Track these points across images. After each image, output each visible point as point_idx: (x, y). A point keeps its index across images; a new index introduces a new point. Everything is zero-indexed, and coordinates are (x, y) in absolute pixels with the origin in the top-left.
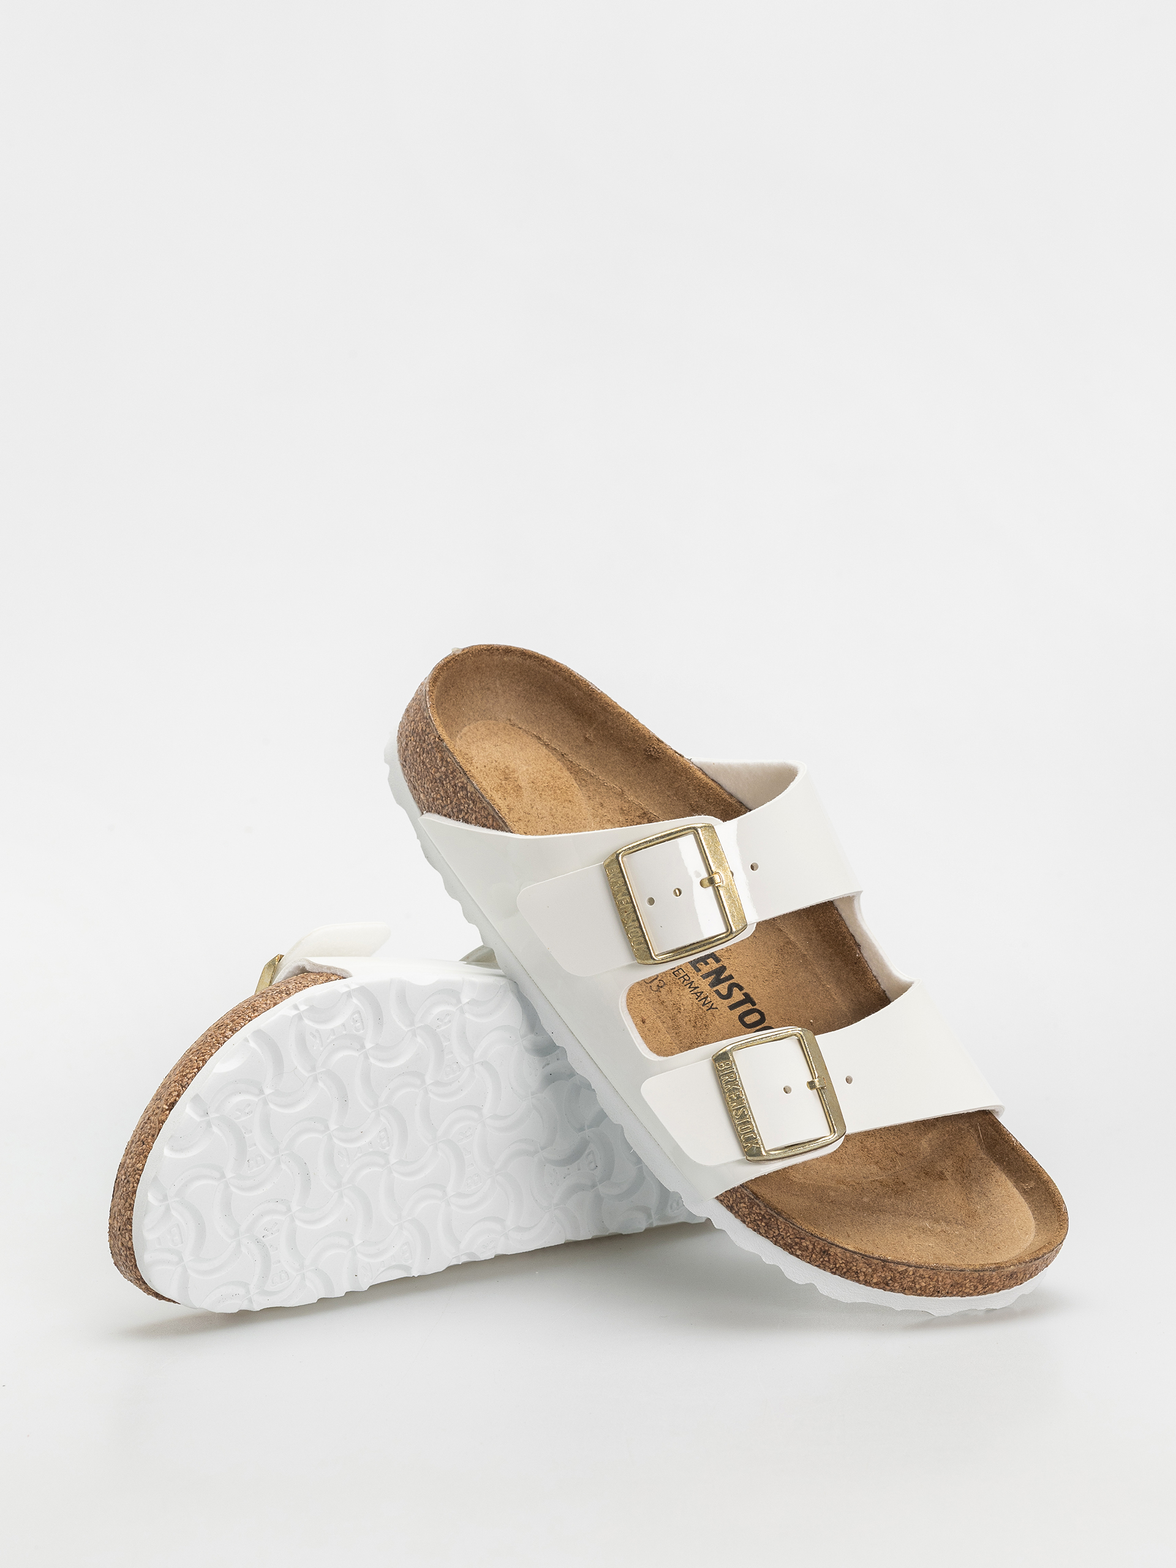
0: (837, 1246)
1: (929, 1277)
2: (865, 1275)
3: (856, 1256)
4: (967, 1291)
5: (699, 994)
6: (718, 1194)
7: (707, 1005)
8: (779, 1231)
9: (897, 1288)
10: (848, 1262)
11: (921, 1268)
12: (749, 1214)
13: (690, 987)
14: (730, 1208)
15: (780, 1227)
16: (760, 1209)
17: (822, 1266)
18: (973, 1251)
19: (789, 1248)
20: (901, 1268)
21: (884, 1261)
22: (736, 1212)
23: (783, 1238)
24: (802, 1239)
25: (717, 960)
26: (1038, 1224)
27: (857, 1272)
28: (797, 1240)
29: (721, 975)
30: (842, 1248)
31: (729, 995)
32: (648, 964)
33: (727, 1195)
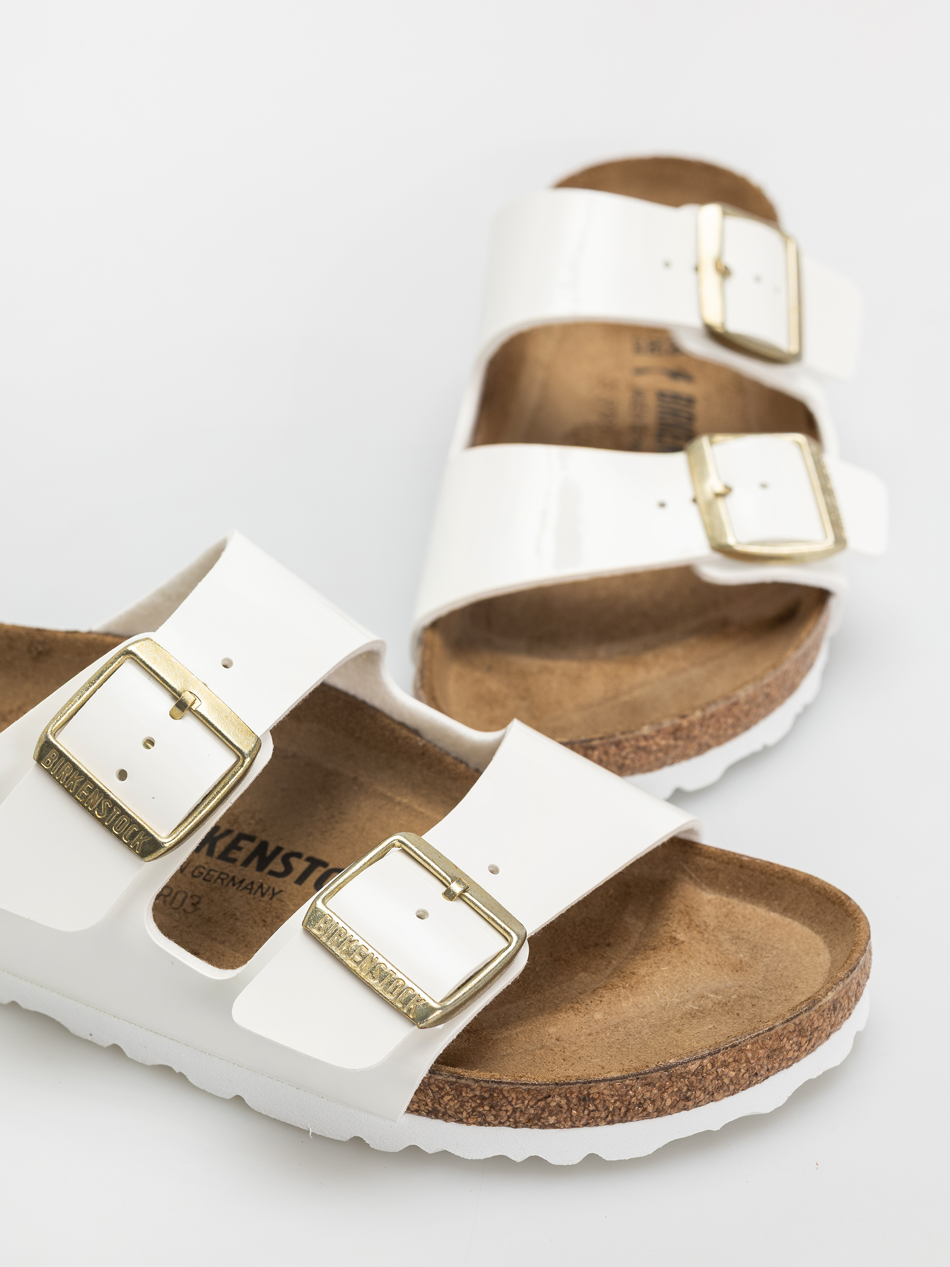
0: (596, 1081)
1: (735, 1061)
2: (653, 1102)
3: (628, 1082)
4: (791, 1054)
5: (249, 887)
6: (407, 1103)
7: (268, 893)
8: (512, 1105)
9: (702, 1097)
10: (622, 1096)
11: (718, 1052)
12: (461, 1106)
13: (234, 885)
14: (433, 1113)
15: (510, 1099)
16: (473, 1090)
17: (591, 1121)
18: (767, 1006)
19: (536, 1121)
20: (693, 1067)
21: (666, 1069)
22: (444, 1114)
23: (521, 1111)
24: (546, 1098)
25: (251, 838)
26: (826, 937)
27: (640, 1103)
28: (541, 1104)
29: (265, 853)
30: (604, 1080)
31: (288, 869)
32: (159, 856)
33: (420, 1098)
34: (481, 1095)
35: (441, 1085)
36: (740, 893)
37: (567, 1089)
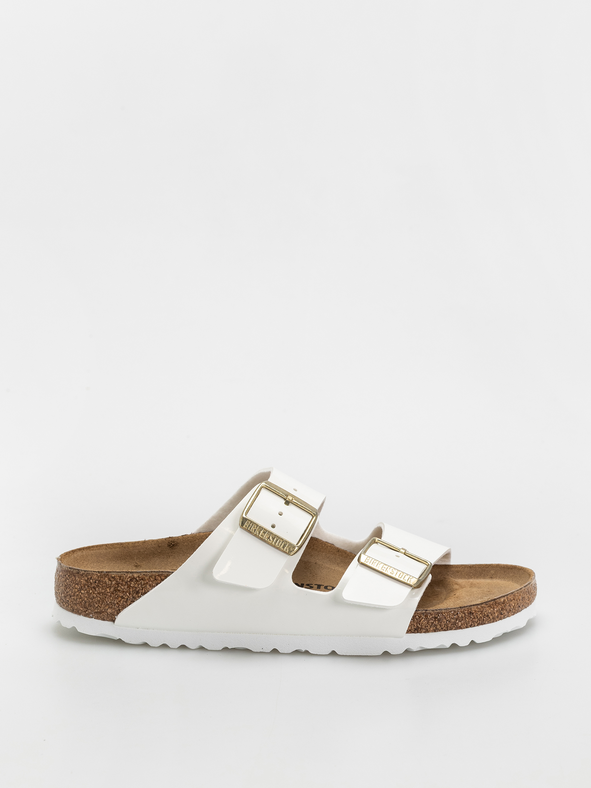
0: (473, 605)
1: (514, 600)
3: (483, 605)
10: (482, 612)
11: (509, 595)
20: (502, 600)
21: (494, 600)
30: (476, 605)
32: (295, 553)
33: (412, 623)
34: (434, 616)
35: (420, 616)
36: (472, 578)
37: (464, 610)
